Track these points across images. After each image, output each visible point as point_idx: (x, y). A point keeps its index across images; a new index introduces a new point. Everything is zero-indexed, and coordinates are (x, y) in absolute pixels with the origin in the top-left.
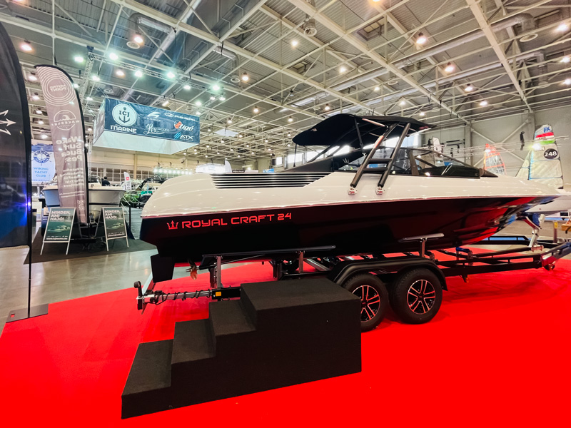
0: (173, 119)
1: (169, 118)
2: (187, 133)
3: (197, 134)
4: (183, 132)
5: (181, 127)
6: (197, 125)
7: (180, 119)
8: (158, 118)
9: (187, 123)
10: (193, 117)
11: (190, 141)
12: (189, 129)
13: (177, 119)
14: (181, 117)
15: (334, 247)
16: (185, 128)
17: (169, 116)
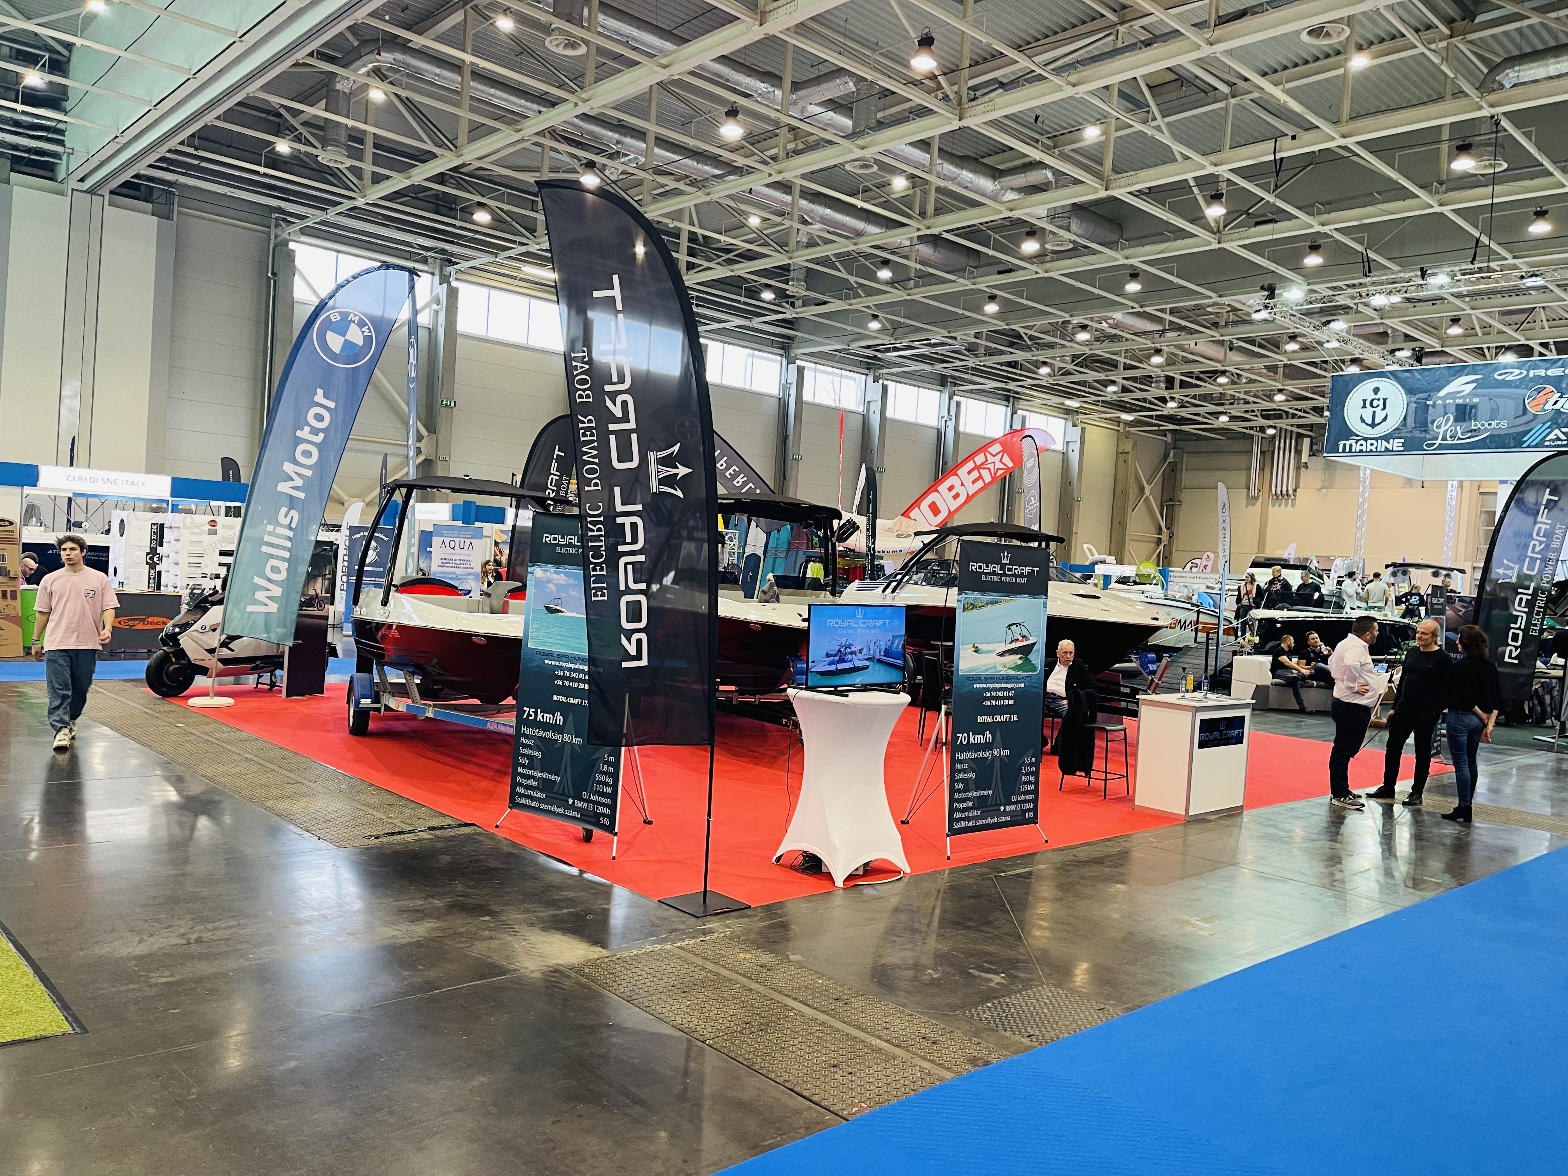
1: (1510, 383)
4: (1557, 420)
5: (1553, 402)
8: (1471, 394)
17: (1510, 378)
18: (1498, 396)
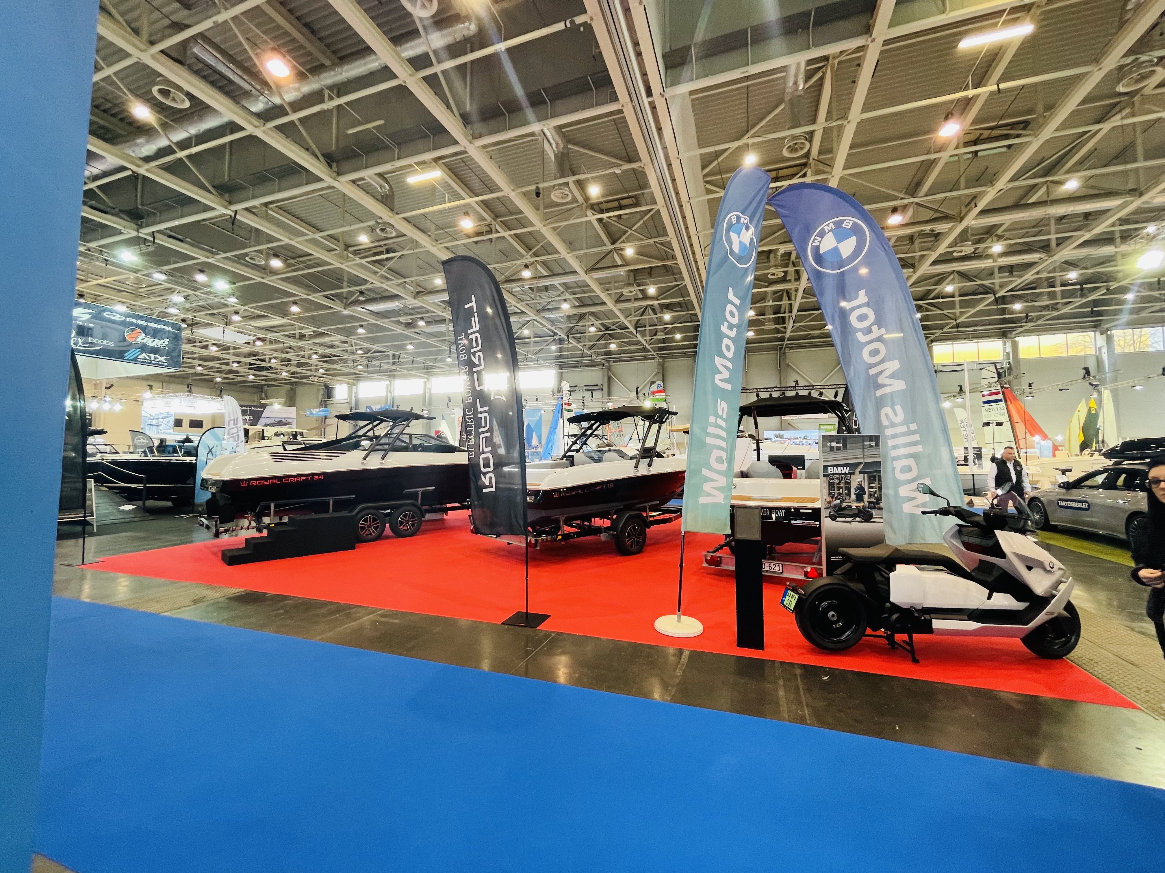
0: (123, 323)
1: (114, 322)
2: (155, 351)
3: (176, 354)
4: (144, 348)
5: (141, 338)
6: (176, 338)
7: (137, 326)
8: (88, 321)
9: (155, 334)
10: (166, 324)
11: (160, 365)
12: (158, 343)
13: (131, 324)
14: (140, 322)
15: (354, 496)
16: (150, 342)
17: (113, 318)
18: (107, 326)
